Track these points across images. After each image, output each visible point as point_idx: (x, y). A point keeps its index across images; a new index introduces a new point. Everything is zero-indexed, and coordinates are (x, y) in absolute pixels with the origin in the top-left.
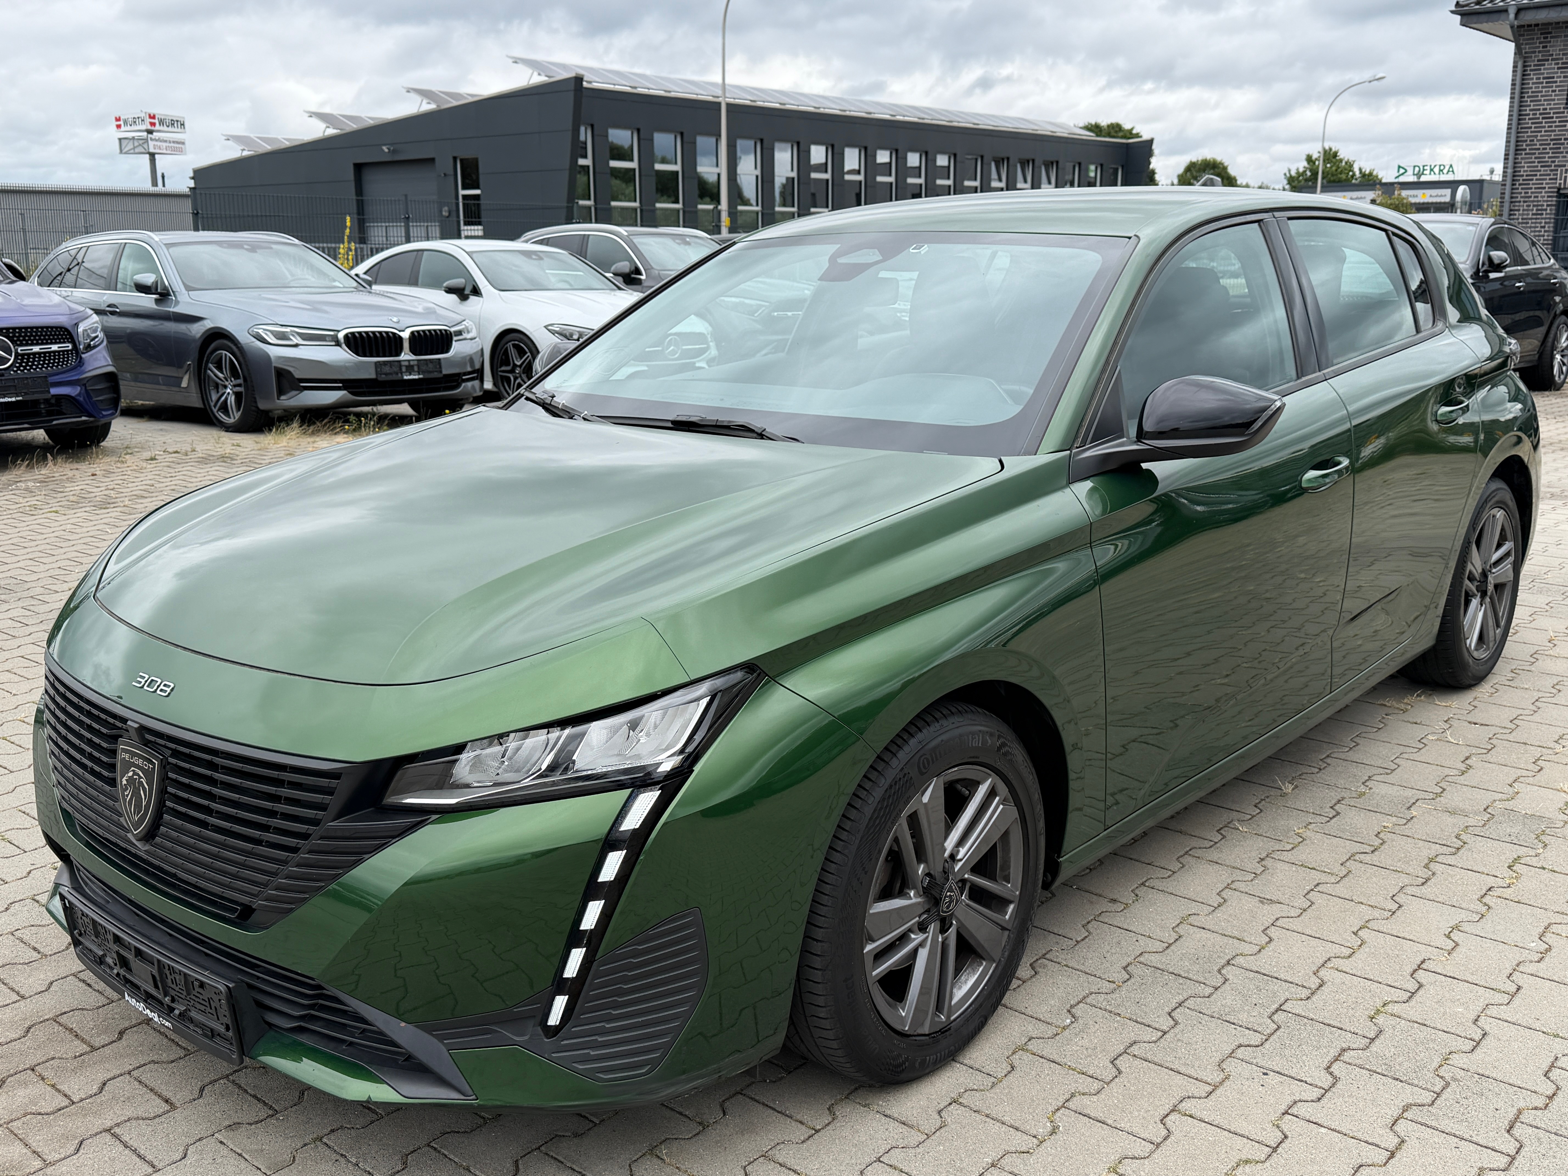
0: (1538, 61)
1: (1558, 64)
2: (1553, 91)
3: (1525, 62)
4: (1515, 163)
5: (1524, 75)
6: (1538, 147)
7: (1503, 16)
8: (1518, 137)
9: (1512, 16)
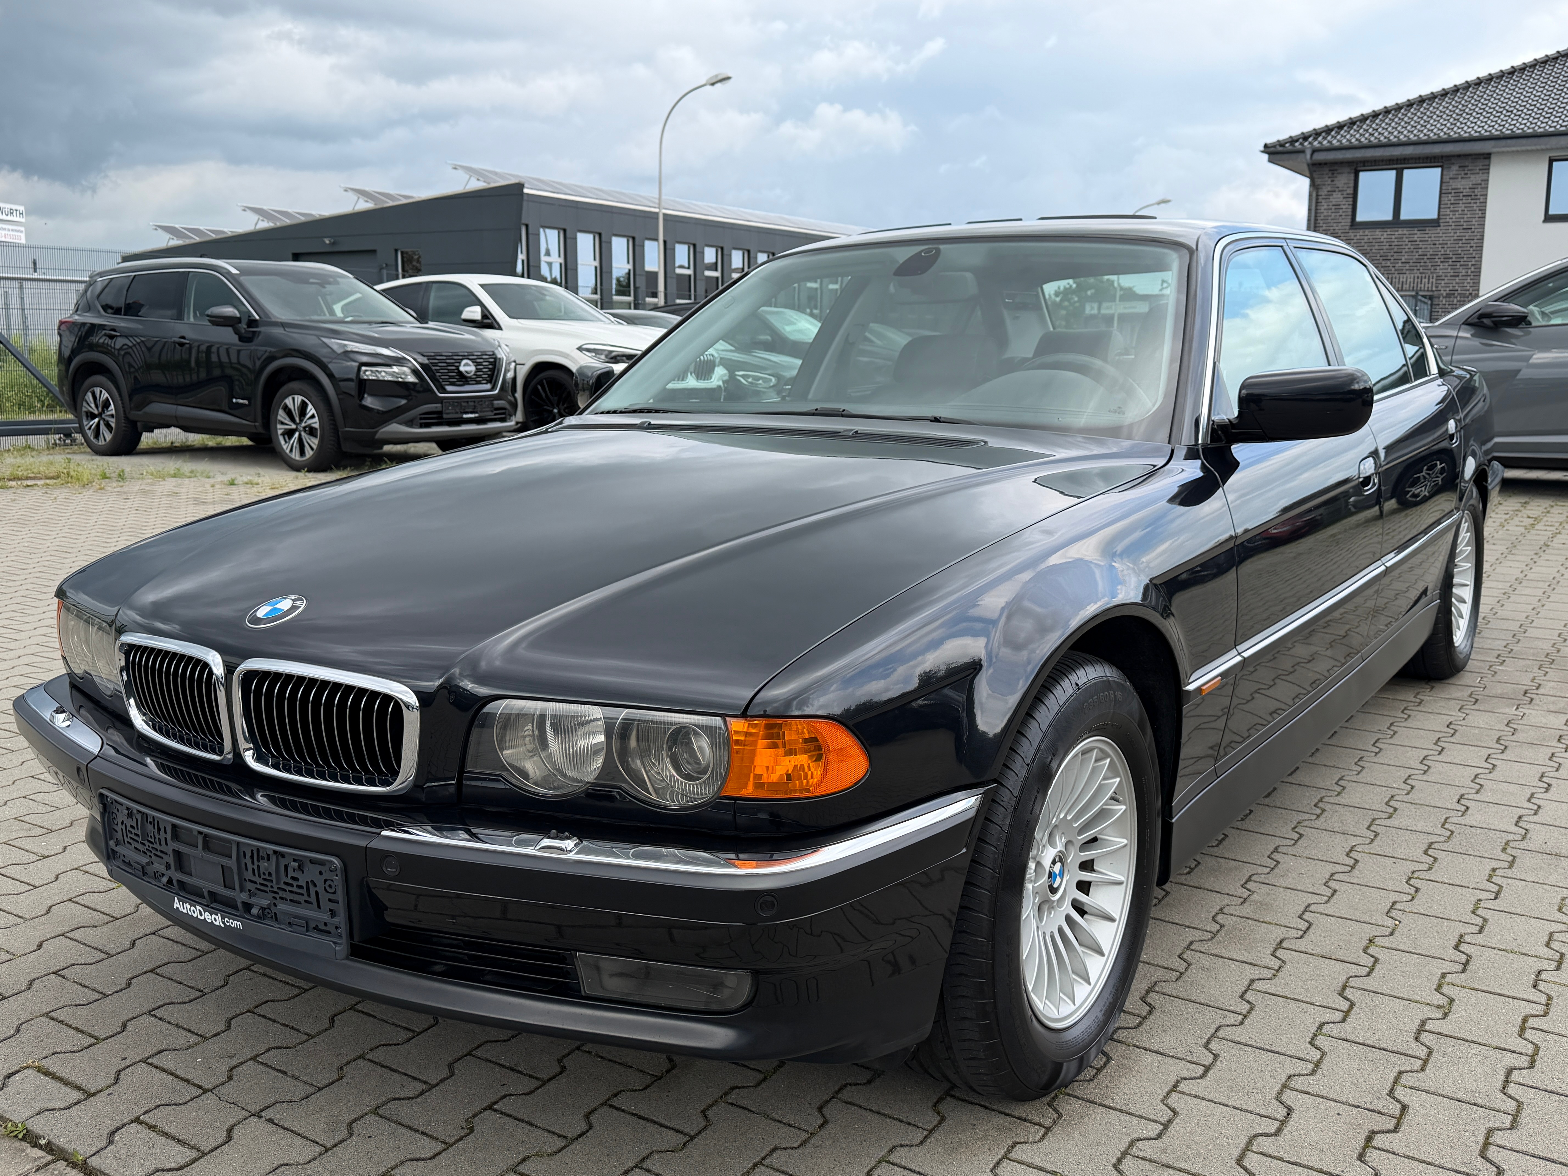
0: (1328, 191)
1: (1343, 194)
2: (1342, 215)
3: (1317, 192)
5: (1317, 202)
7: (1301, 155)
9: (1308, 156)
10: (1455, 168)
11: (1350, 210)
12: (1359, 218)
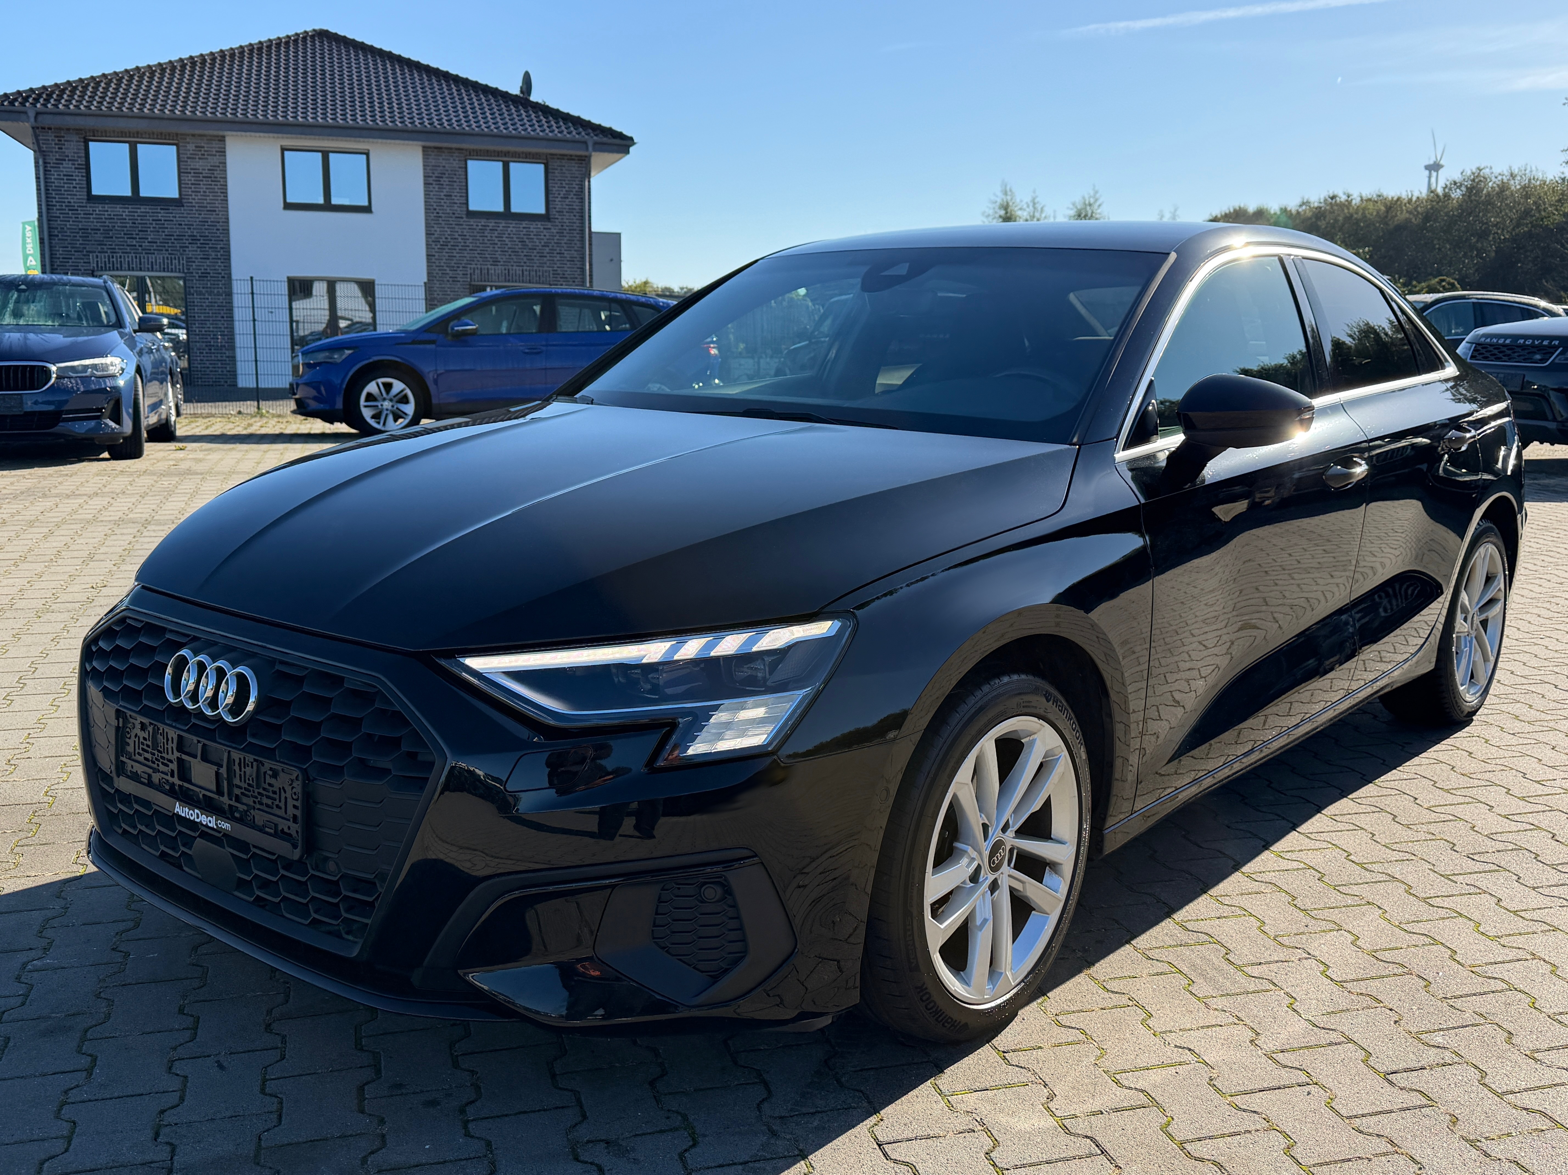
0: (57, 159)
1: (74, 164)
2: (75, 187)
3: (44, 159)
4: (51, 247)
5: (45, 171)
6: (68, 234)
7: (23, 119)
8: (49, 224)
9: (30, 117)
10: (191, 147)
11: (85, 182)
12: (95, 192)
